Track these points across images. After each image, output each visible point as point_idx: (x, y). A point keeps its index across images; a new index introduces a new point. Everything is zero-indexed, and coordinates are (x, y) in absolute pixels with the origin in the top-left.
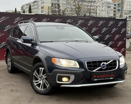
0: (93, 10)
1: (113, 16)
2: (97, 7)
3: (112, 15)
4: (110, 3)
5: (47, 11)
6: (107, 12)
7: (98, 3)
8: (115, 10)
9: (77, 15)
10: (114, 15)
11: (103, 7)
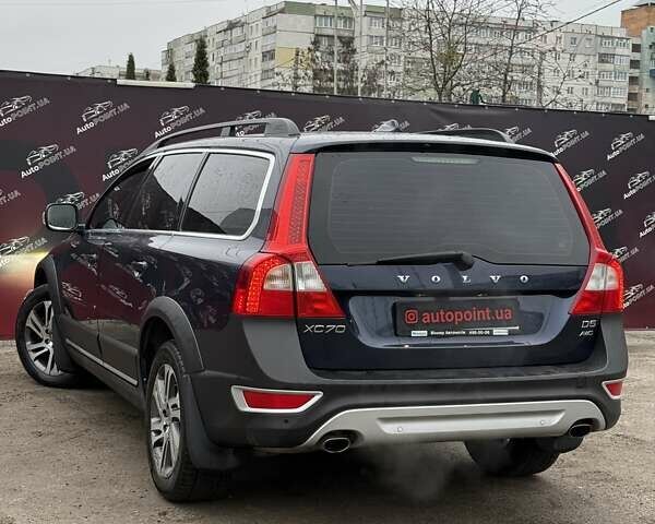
0: (525, 69)
1: (623, 102)
2: (543, 53)
3: (618, 98)
4: (613, 37)
5: (288, 73)
6: (597, 82)
7: (551, 37)
8: (636, 72)
9: (440, 94)
10: (632, 97)
11: (573, 56)
